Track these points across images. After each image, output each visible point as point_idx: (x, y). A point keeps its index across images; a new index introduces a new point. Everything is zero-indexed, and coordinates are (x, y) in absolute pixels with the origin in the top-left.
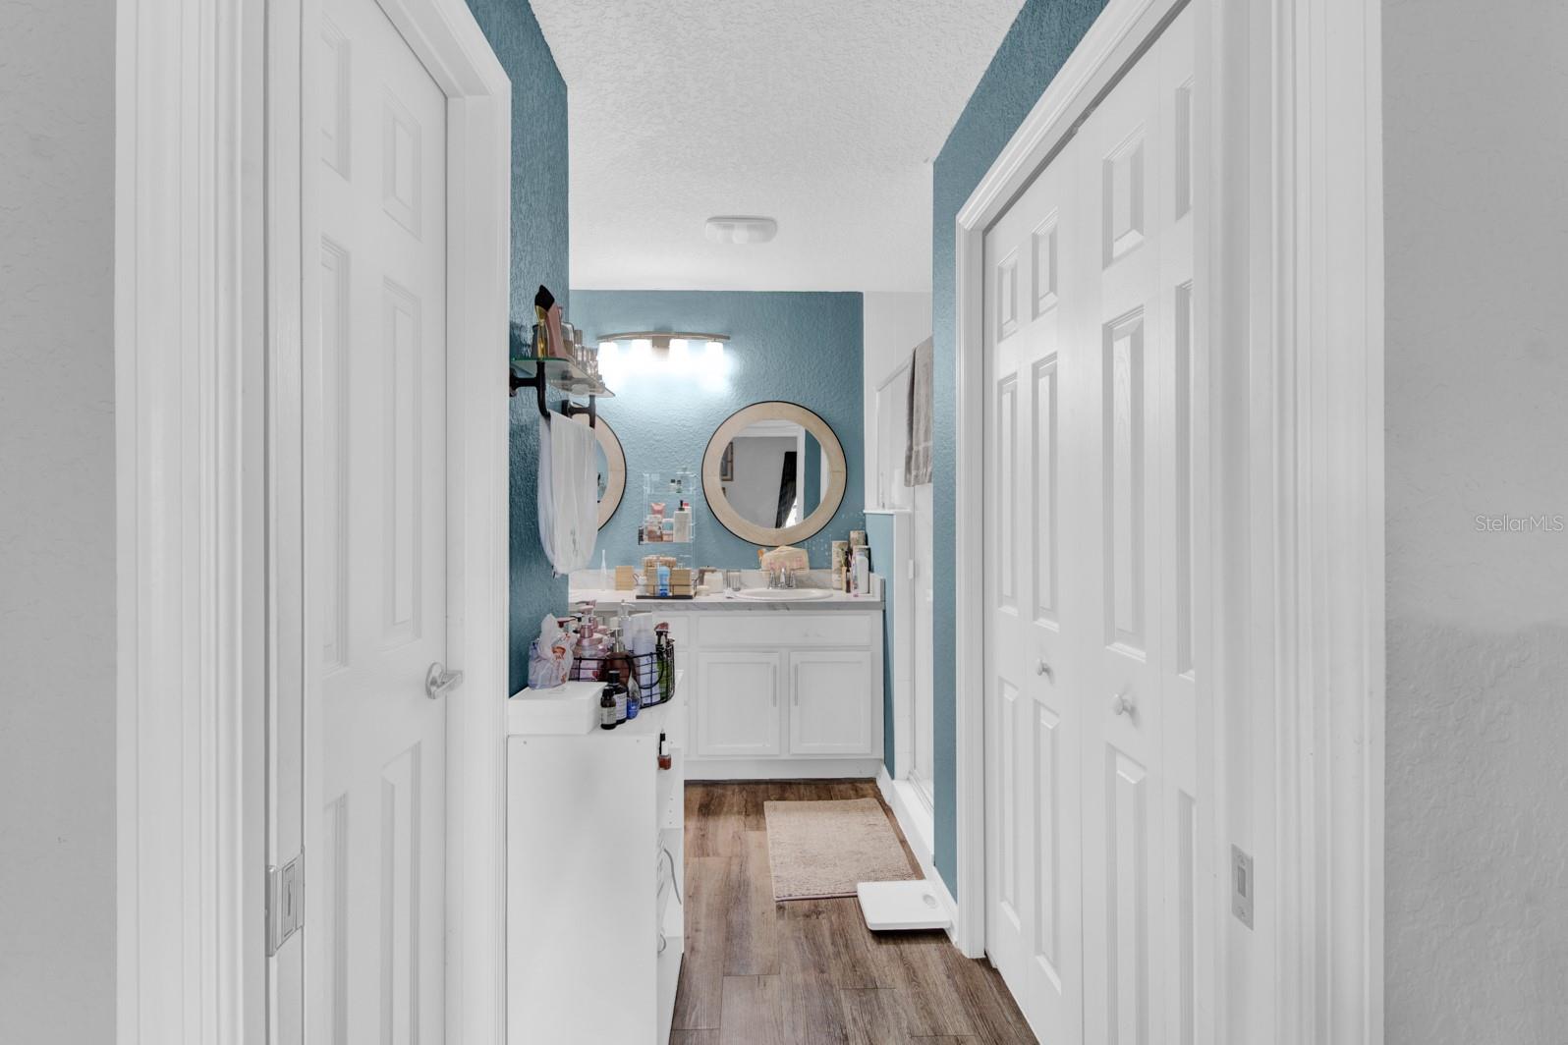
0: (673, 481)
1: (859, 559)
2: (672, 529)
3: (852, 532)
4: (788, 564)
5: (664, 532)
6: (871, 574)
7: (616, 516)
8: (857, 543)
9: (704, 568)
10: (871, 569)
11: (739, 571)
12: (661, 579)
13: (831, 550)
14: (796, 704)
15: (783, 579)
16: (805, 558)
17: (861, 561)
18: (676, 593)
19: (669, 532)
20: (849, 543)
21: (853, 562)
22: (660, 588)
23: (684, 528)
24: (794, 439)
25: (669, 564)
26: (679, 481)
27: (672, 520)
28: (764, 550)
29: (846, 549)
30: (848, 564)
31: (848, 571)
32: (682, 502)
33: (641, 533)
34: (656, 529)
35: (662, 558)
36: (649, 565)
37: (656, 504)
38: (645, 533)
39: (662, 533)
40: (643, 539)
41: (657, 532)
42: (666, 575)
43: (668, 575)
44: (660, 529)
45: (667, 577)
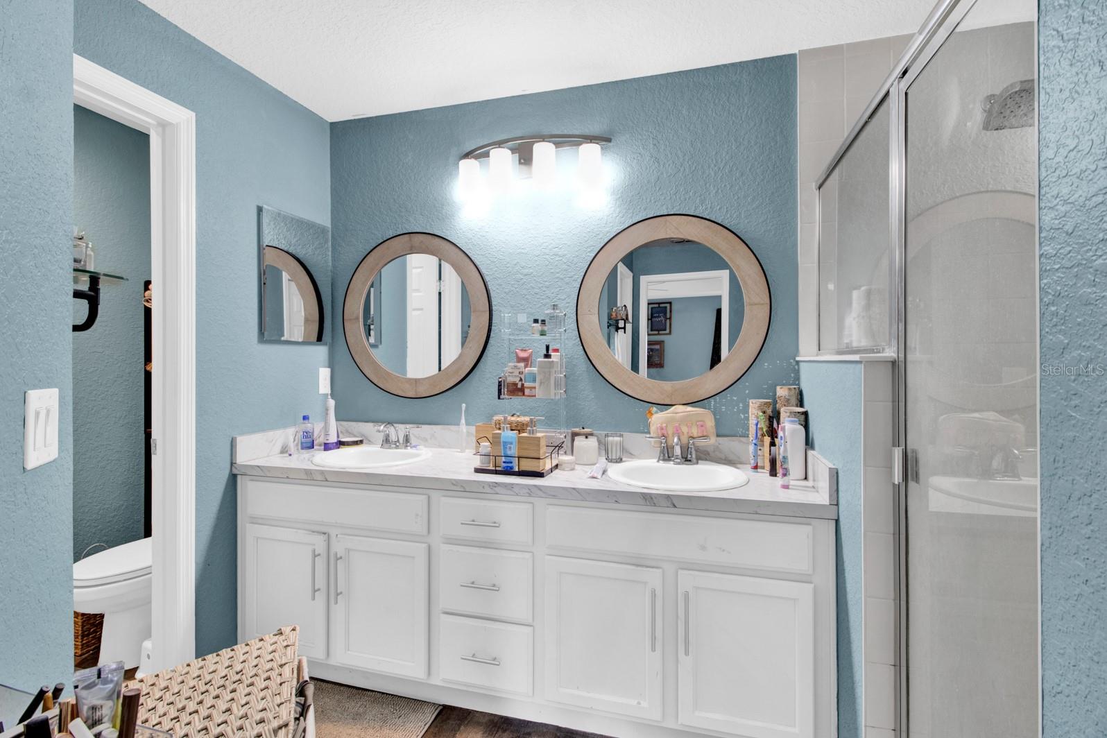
0: (536, 321)
1: (789, 428)
2: (534, 381)
3: (778, 388)
4: (685, 429)
5: (526, 384)
6: (810, 453)
7: (481, 364)
8: (787, 402)
9: (577, 430)
10: (809, 443)
11: (621, 436)
12: (505, 448)
13: (748, 413)
14: (687, 653)
15: (678, 451)
16: (710, 423)
17: (794, 432)
18: (523, 468)
19: (531, 384)
20: (775, 402)
21: (780, 434)
22: (503, 459)
23: (549, 379)
24: (719, 297)
25: (520, 428)
26: (543, 322)
27: (535, 369)
28: (654, 409)
29: (769, 411)
30: (773, 433)
31: (773, 444)
32: (548, 347)
33: (500, 385)
34: (517, 380)
35: (513, 419)
36: (498, 426)
37: (522, 350)
38: (504, 386)
39: (523, 385)
40: (502, 393)
41: (517, 384)
42: (511, 443)
43: (514, 443)
44: (521, 380)
45: (512, 446)
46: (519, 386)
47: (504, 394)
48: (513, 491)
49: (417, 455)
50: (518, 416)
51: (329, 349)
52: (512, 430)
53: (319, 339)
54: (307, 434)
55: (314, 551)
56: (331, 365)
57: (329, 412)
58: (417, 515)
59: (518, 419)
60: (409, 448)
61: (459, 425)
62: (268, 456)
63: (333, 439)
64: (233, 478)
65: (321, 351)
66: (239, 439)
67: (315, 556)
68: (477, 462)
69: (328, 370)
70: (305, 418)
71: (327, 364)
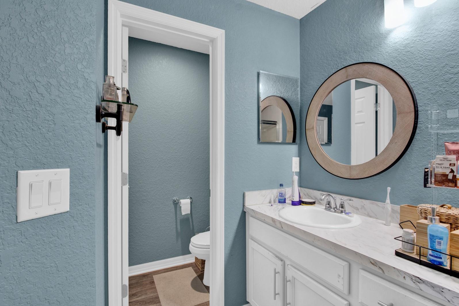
12: (433, 241)
22: (430, 252)
25: (452, 222)
33: (426, 174)
34: (447, 172)
35: (443, 210)
36: (423, 215)
37: (453, 143)
38: (431, 176)
39: (454, 176)
40: (429, 182)
41: (448, 175)
42: (441, 239)
43: (445, 239)
44: (452, 171)
45: (442, 241)
46: (450, 177)
47: (431, 183)
48: (442, 295)
49: (348, 221)
50: (450, 208)
51: (299, 146)
52: (441, 222)
53: (294, 141)
54: (281, 195)
55: (275, 270)
56: (300, 155)
57: (294, 183)
58: (339, 276)
59: (450, 212)
60: (344, 213)
61: (385, 202)
62: (262, 204)
63: (297, 199)
64: (244, 214)
65: (294, 148)
66: (247, 194)
67: (276, 273)
68: (399, 246)
69: (298, 159)
70: (281, 185)
71: (297, 155)
